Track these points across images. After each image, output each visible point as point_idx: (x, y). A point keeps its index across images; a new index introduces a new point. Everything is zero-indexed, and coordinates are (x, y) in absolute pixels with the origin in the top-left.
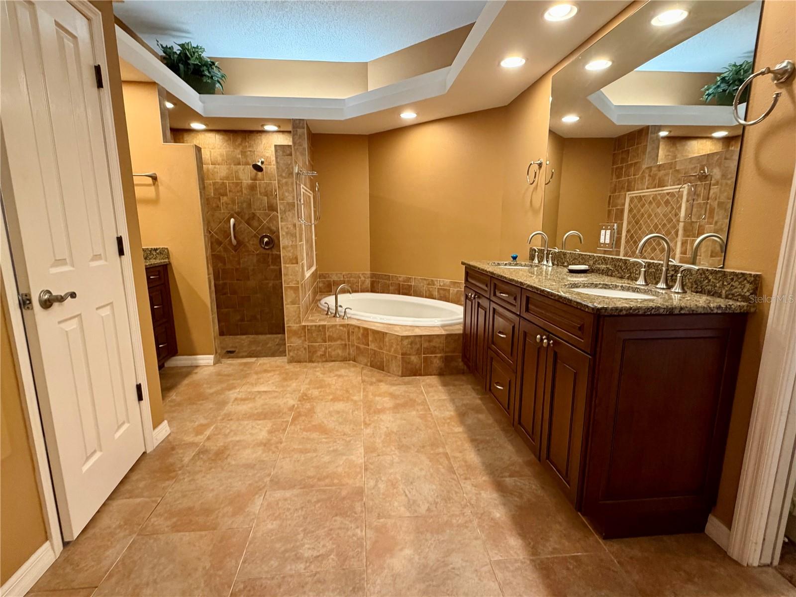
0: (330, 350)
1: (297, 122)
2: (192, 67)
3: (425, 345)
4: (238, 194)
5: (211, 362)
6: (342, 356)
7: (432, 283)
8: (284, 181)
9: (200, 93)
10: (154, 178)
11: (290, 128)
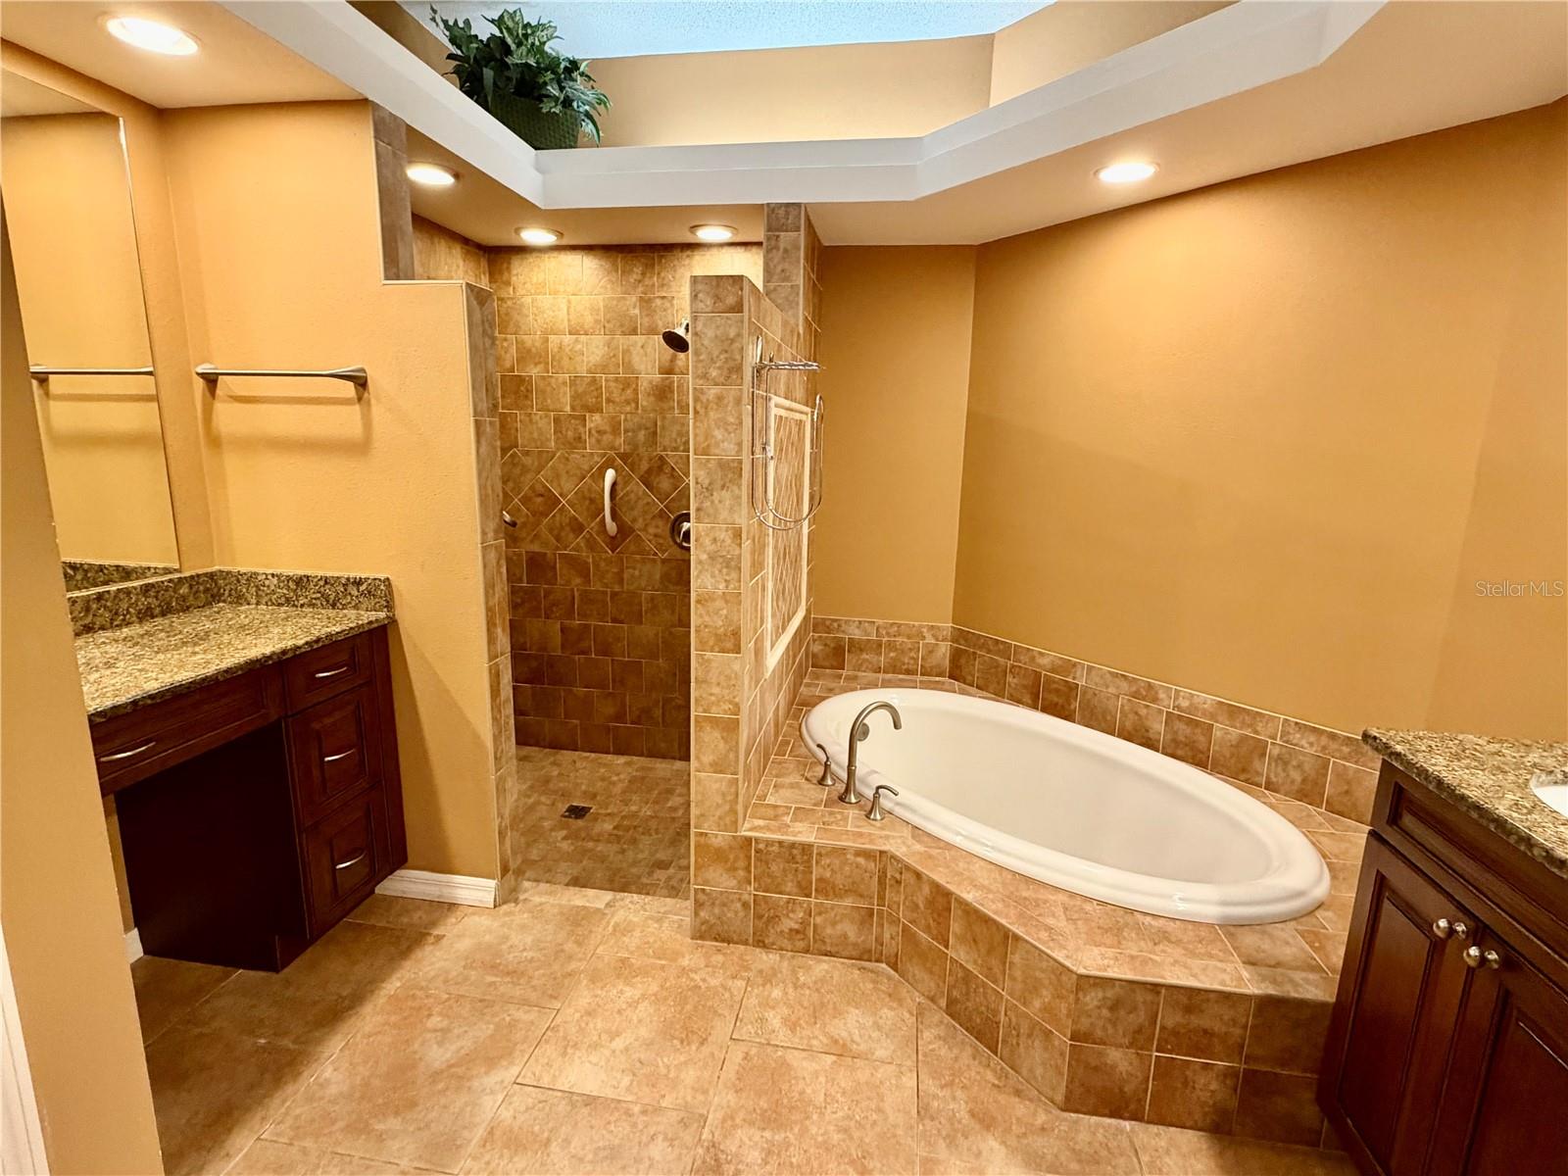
0: (819, 920)
1: (782, 212)
2: (515, 75)
3: (1169, 1018)
4: (628, 409)
5: (489, 899)
6: (855, 945)
7: (1149, 694)
8: (713, 392)
9: (536, 148)
10: (360, 382)
11: (759, 235)
